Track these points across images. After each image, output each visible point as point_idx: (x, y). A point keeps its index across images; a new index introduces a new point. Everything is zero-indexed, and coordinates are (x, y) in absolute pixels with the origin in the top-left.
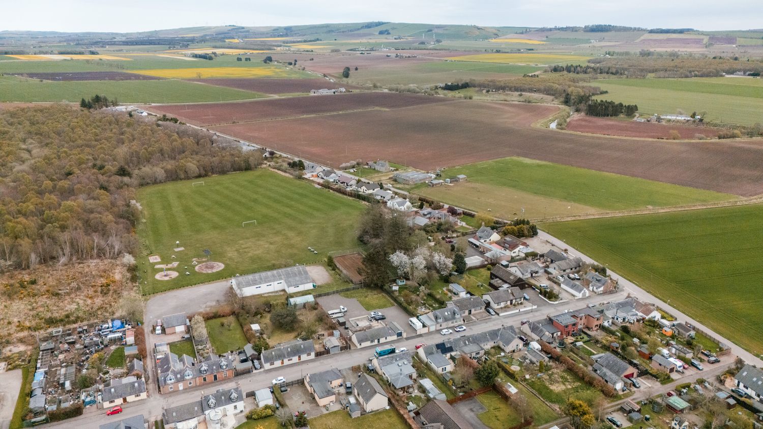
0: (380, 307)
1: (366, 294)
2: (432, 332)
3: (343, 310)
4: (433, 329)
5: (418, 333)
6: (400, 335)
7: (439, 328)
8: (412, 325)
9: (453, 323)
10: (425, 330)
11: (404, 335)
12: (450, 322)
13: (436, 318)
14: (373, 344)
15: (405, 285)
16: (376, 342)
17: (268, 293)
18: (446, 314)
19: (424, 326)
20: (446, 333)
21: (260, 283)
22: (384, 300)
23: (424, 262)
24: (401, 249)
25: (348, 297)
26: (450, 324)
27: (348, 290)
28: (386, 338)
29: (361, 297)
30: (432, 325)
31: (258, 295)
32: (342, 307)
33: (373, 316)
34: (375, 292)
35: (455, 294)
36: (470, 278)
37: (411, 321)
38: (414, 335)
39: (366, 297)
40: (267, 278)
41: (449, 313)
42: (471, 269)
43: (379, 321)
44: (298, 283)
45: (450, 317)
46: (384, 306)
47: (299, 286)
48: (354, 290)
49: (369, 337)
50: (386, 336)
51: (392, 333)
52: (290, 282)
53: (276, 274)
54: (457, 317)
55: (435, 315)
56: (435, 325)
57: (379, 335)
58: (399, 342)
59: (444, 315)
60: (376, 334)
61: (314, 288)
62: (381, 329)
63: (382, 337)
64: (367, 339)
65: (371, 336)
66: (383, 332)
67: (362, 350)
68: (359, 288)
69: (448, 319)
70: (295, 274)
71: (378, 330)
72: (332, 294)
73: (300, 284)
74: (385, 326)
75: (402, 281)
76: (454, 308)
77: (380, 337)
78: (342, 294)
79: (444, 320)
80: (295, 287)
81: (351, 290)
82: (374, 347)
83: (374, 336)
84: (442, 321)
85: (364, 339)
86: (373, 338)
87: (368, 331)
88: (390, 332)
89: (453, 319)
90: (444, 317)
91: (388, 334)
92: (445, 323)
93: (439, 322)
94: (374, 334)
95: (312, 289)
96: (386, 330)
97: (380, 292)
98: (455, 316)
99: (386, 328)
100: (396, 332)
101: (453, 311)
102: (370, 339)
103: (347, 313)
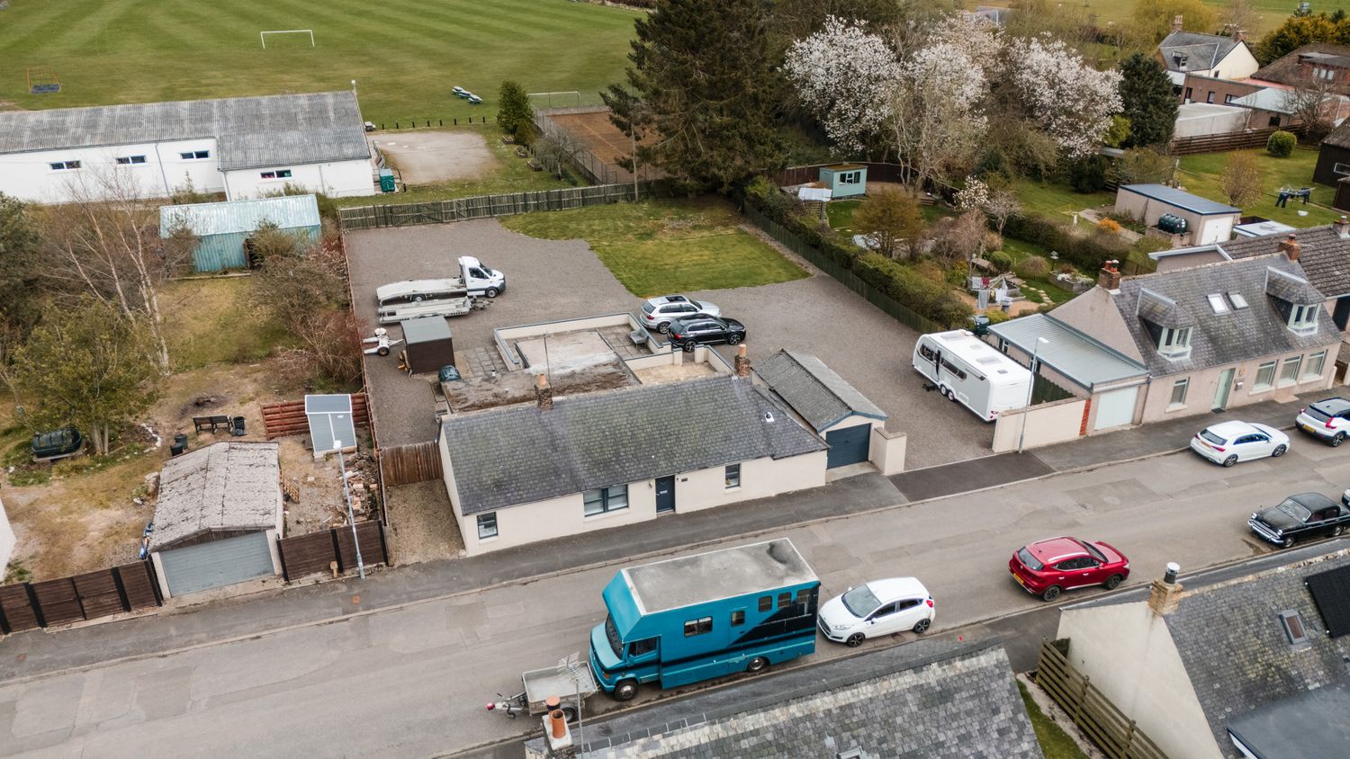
0: (717, 282)
1: (649, 224)
2: (1107, 437)
3: (473, 283)
4: (1114, 412)
5: (1004, 442)
6: (852, 449)
7: (1161, 407)
8: (946, 380)
9: (1266, 376)
10: (1059, 423)
11: (893, 455)
12: (1250, 368)
13: (1149, 329)
14: (616, 518)
15: (866, 196)
16: (641, 503)
18: (1218, 304)
19: (1046, 392)
20: (1247, 451)
21: (77, 143)
22: (747, 249)
23: (977, 75)
24: (848, 15)
25: (543, 234)
26: (1250, 384)
27: (556, 203)
28: (733, 474)
29: (617, 234)
30: (1114, 386)
32: (470, 262)
33: (659, 318)
34: (703, 218)
35: (1167, 227)
36: (1197, 178)
38: (969, 454)
39: (648, 235)
40: (124, 122)
41: (1240, 301)
43: (700, 352)
44: (284, 155)
45: (1251, 327)
46: (748, 278)
47: (293, 169)
48: (583, 205)
49: (579, 462)
50: (734, 452)
51: (785, 430)
52: (245, 150)
53: (187, 112)
54: (1297, 331)
55: (1133, 310)
56: (1140, 386)
57: (667, 446)
58: (849, 516)
59: (1203, 315)
60: (643, 435)
61: (381, 192)
62: (694, 392)
63: (690, 461)
64: (558, 476)
65: (598, 450)
66: (710, 416)
67: (490, 587)
68: (616, 202)
69: (1235, 347)
70: (291, 121)
71: (668, 398)
72: (460, 215)
73: (298, 164)
74: (730, 376)
75: (850, 176)
76: (1269, 268)
77: (676, 459)
78: (520, 219)
79: (1206, 348)
80: (264, 175)
81: (569, 204)
82: (608, 562)
83: (624, 446)
84: (1193, 353)
85: (522, 476)
86: (611, 467)
87: (570, 401)
88: (771, 420)
89: (1272, 349)
90: (1206, 330)
91: (755, 441)
92: (1219, 375)
93: (1172, 366)
94: (629, 434)
95: (367, 197)
96: (735, 404)
97: (729, 218)
98: (1288, 328)
99: (736, 386)
100: (823, 429)
101: (1265, 289)
102: (582, 474)
103: (499, 303)
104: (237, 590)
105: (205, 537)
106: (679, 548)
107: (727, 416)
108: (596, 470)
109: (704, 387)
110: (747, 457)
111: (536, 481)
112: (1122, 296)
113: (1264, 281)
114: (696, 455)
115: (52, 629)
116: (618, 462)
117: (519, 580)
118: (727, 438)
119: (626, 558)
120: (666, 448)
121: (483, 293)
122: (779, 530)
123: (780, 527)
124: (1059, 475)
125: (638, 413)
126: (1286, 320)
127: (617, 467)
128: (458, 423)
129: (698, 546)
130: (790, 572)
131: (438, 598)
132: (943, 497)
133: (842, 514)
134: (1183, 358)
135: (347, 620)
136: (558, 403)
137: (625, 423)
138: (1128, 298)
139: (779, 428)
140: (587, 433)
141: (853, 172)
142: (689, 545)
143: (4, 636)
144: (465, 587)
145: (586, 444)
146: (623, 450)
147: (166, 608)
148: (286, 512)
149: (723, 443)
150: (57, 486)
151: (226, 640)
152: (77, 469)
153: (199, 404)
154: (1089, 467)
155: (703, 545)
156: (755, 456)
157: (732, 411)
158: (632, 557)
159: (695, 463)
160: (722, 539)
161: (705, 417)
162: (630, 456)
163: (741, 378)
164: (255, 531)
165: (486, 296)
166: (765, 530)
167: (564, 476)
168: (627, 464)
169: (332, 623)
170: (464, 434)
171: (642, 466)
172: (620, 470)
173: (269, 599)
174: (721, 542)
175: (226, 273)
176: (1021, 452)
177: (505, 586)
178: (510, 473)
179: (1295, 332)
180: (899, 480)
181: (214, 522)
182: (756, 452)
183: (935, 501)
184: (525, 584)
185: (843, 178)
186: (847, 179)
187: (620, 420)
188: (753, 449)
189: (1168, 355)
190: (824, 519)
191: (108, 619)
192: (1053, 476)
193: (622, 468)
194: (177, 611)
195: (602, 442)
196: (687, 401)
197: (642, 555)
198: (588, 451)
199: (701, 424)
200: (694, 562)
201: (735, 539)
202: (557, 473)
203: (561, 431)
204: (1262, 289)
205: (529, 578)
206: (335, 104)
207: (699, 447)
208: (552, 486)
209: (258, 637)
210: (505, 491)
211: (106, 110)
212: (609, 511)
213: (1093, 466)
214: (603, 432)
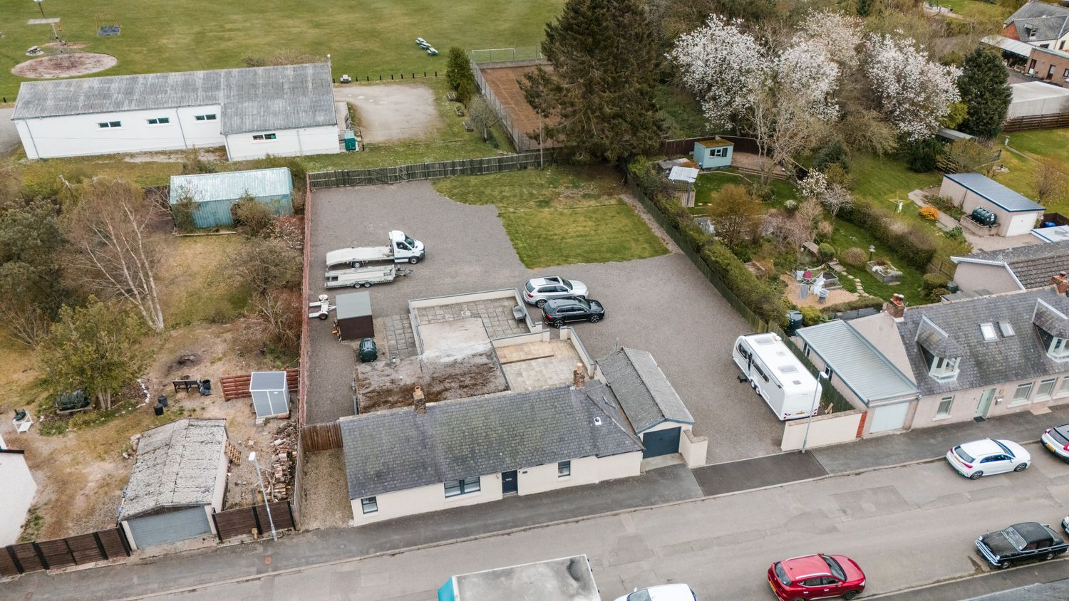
0: (593, 255)
1: (548, 192)
2: (879, 440)
3: (400, 253)
4: (887, 421)
5: (792, 440)
6: (664, 443)
7: (928, 415)
8: (755, 377)
9: (1023, 392)
10: (841, 429)
11: (695, 453)
12: (1010, 388)
13: (923, 355)
14: (469, 499)
15: (731, 168)
16: (491, 489)
17: (151, 153)
18: (989, 332)
19: (833, 401)
20: (992, 468)
21: (118, 108)
22: (623, 222)
23: (833, 70)
25: (463, 198)
26: (1009, 400)
27: (476, 168)
28: (565, 466)
29: (523, 200)
30: (886, 402)
31: (110, 157)
32: (397, 236)
33: (538, 296)
34: (592, 188)
35: (978, 218)
36: (1021, 158)
37: (748, 356)
38: (760, 451)
39: (545, 203)
40: (154, 89)
41: (1008, 330)
42: (1021, 126)
43: (564, 332)
44: (272, 121)
45: (1015, 353)
46: (617, 253)
47: (277, 133)
48: (499, 170)
49: (442, 457)
50: (565, 452)
51: (610, 433)
52: (242, 115)
53: (201, 81)
54: (1055, 358)
55: (913, 335)
56: (911, 401)
57: (513, 445)
58: (653, 507)
59: (974, 341)
60: (494, 435)
61: (344, 151)
62: (538, 400)
63: (530, 458)
64: (425, 469)
65: (458, 448)
66: (549, 420)
67: (367, 556)
68: (525, 168)
69: (998, 371)
70: (277, 90)
71: (517, 405)
72: (401, 178)
73: (281, 129)
74: (569, 387)
75: (719, 151)
76: (1039, 300)
77: (519, 456)
78: (446, 184)
79: (973, 371)
80: (255, 138)
81: (488, 169)
82: (458, 540)
83: (479, 444)
84: (960, 376)
85: (398, 469)
86: (467, 462)
87: (440, 406)
88: (599, 423)
89: (1029, 373)
90: (974, 355)
91: (583, 442)
92: (982, 393)
93: (940, 386)
94: (484, 434)
95: (334, 155)
96: (570, 410)
97: (614, 188)
98: (1048, 355)
99: (573, 397)
100: (641, 432)
101: (1033, 320)
102: (444, 468)
103: (418, 270)
104: (184, 546)
105: (159, 511)
106: (515, 529)
107: (563, 421)
108: (455, 464)
109: (548, 395)
110: (575, 456)
111: (408, 473)
112: (905, 323)
113: (1033, 312)
114: (535, 454)
115: (53, 572)
116: (473, 458)
117: (389, 552)
118: (561, 440)
119: (473, 537)
120: (512, 447)
121: (407, 260)
122: (595, 518)
123: (597, 515)
124: (831, 477)
125: (492, 417)
126: (1047, 347)
127: (472, 462)
128: (352, 424)
129: (530, 529)
130: (580, 590)
131: (328, 564)
132: (732, 493)
133: (648, 505)
134: (952, 379)
135: (259, 579)
136: (430, 408)
137: (481, 425)
138: (910, 326)
139: (605, 430)
140: (450, 433)
141: (721, 148)
142: (523, 528)
143: (19, 575)
144: (348, 555)
145: (450, 443)
146: (478, 448)
147: (134, 558)
148: (229, 474)
149: (558, 443)
150: (71, 437)
151: (170, 592)
152: (86, 423)
153: (182, 363)
154: (857, 471)
155: (534, 528)
156: (582, 455)
157: (568, 416)
158: (477, 536)
159: (533, 461)
160: (550, 523)
161: (545, 421)
162: (483, 454)
163: (578, 388)
164: (196, 507)
165: (410, 262)
166: (585, 517)
167: (430, 469)
168: (480, 460)
169: (247, 581)
170: (355, 433)
171: (491, 462)
172: (474, 465)
173: (206, 556)
174: (548, 526)
175: (217, 231)
176: (804, 452)
177: (378, 556)
178: (388, 465)
179: (1053, 359)
180: (700, 473)
181: (166, 499)
182: (583, 452)
183: (725, 496)
184: (393, 555)
185: (712, 153)
186: (716, 153)
187: (478, 423)
188: (581, 449)
189: (938, 377)
190: (633, 509)
191: (91, 565)
192: (826, 478)
193: (476, 463)
194: (140, 562)
195: (462, 441)
196: (532, 408)
197: (485, 535)
198: (450, 449)
199: (542, 427)
200: (508, 574)
201: (560, 524)
202: (424, 466)
203: (430, 432)
204: (1030, 319)
205: (397, 551)
206: (314, 75)
207: (538, 447)
208: (420, 477)
209: (194, 590)
210: (384, 481)
211: (141, 77)
212: (465, 493)
213: (861, 470)
214: (464, 433)
